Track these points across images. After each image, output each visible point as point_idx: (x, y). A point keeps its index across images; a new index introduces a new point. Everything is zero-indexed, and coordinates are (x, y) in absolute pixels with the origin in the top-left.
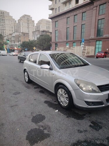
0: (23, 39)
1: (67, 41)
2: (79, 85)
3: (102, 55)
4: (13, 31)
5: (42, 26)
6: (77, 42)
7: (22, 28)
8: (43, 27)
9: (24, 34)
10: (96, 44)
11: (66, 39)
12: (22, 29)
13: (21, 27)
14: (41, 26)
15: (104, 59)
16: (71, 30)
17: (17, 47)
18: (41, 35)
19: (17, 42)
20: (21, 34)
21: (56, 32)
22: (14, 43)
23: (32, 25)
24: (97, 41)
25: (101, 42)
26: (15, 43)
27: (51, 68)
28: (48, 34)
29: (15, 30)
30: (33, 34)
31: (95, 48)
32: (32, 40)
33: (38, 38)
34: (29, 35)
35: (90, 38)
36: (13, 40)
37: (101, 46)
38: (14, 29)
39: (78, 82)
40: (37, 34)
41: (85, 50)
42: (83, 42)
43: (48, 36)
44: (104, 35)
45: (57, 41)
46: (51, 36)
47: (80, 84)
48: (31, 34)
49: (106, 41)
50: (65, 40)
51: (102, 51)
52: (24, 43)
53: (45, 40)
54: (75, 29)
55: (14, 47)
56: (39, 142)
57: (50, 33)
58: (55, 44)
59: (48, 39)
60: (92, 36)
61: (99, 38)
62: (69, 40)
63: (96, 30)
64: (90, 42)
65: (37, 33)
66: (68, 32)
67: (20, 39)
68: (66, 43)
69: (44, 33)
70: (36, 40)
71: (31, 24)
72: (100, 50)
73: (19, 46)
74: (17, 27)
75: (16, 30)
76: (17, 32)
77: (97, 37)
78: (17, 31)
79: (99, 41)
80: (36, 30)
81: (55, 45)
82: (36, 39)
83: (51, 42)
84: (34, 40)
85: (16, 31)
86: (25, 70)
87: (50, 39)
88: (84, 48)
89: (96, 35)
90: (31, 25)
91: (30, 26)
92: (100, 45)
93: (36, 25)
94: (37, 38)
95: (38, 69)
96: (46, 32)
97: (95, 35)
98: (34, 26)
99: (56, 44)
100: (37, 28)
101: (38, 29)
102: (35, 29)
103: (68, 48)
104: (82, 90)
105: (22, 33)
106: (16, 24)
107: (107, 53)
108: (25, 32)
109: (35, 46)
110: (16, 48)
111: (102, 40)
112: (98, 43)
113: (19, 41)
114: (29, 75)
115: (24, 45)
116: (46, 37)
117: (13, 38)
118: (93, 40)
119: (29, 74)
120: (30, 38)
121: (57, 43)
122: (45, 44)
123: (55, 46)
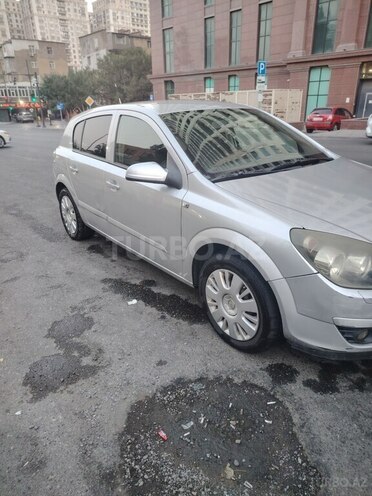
0: (46, 68)
1: (209, 69)
2: (310, 257)
3: (325, 119)
4: (4, 35)
5: (114, 14)
6: (245, 73)
7: (41, 21)
8: (120, 20)
9: (49, 46)
10: (309, 82)
11: (203, 64)
12: (42, 28)
13: (36, 19)
14: (111, 12)
15: (335, 133)
16: (220, 29)
17: (27, 99)
18: (111, 48)
19: (24, 80)
20: (37, 46)
21: (167, 37)
22: (12, 85)
23: (78, 9)
24: (311, 68)
25: (326, 74)
26: (19, 84)
27: (175, 178)
28: (138, 43)
29: (12, 31)
30: (83, 45)
31: (307, 96)
32: (79, 69)
33: (100, 63)
34: (67, 51)
35: (290, 56)
36: (9, 71)
37: (325, 88)
38: (7, 27)
39: (306, 242)
40: (96, 45)
41: (270, 104)
42: (263, 72)
43: (140, 51)
44: (338, 44)
45: (173, 71)
46: (148, 52)
47: (315, 253)
48: (74, 46)
49: (344, 68)
50: (201, 67)
51: (328, 105)
52: (49, 81)
53: (128, 70)
54: (234, 25)
55: (16, 99)
56: (61, 388)
57: (145, 42)
58: (166, 82)
59: (140, 63)
60: (298, 52)
61: (319, 55)
62: (214, 67)
63: (312, 25)
64: (288, 73)
65: (96, 40)
66: (208, 35)
67: (34, 66)
68: (205, 79)
69: (124, 42)
70: (94, 71)
71: (71, 6)
72: (323, 103)
73: (33, 95)
74: (18, 18)
75: (19, 31)
76: (20, 38)
77: (313, 53)
78: (21, 35)
79: (321, 67)
80: (95, 30)
81: (166, 87)
82: (94, 66)
83: (149, 76)
84: (88, 68)
85: (16, 35)
86: (60, 186)
87: (146, 66)
88: (266, 95)
89: (310, 46)
90: (72, 10)
91: (70, 15)
92: (322, 83)
93: (94, 9)
94: (96, 62)
95: (115, 182)
96: (131, 36)
97: (305, 48)
98: (84, 14)
99: (169, 83)
100: (99, 22)
101: (103, 26)
102: (89, 26)
103: (209, 97)
104: (328, 277)
105: (42, 42)
106: (16, 7)
107: (344, 115)
108: (53, 37)
109: (94, 94)
110: (22, 103)
111: (331, 64)
112: (315, 75)
113: (29, 76)
114: (80, 210)
115: (52, 90)
116: (133, 58)
117: (7, 61)
118: (299, 67)
119: (79, 202)
120: (72, 64)
121: (174, 80)
122: (127, 83)
123: (166, 92)
